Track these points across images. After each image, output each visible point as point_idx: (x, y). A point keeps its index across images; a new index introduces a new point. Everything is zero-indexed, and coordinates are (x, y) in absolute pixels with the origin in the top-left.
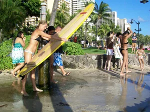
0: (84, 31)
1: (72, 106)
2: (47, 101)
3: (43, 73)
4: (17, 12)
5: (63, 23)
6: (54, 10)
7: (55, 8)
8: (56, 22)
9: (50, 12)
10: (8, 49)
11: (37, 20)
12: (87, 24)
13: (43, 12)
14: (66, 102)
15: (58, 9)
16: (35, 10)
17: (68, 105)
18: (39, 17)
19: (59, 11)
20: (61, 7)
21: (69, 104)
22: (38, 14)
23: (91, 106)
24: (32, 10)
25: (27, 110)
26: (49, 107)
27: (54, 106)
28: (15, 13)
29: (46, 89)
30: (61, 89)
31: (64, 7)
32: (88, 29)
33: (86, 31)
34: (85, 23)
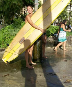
0: (68, 18)
2: (40, 72)
3: (37, 50)
4: (16, 3)
6: (45, 1)
9: (42, 3)
10: (9, 32)
12: (71, 12)
13: (36, 2)
16: (30, 1)
17: (56, 75)
25: (24, 78)
26: (41, 77)
27: (45, 76)
28: (14, 4)
29: (38, 63)
32: (71, 16)
33: (70, 18)
34: (69, 11)
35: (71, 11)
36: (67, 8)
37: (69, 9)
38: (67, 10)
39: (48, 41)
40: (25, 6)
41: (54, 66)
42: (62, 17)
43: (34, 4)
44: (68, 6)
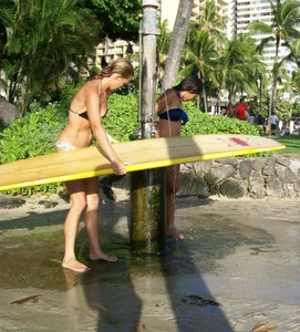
0: (269, 87)
1: (228, 308)
4: (73, 24)
5: (208, 61)
6: (180, 22)
7: (184, 15)
8: (187, 57)
9: (170, 28)
10: (42, 136)
11: (130, 50)
12: (280, 64)
13: (149, 26)
15: (193, 19)
16: (124, 19)
17: (216, 304)
18: (136, 41)
19: (197, 26)
20: (202, 13)
21: (218, 299)
22: (132, 34)
24: (117, 19)
26: (161, 309)
28: (67, 29)
29: (151, 255)
30: (196, 254)
31: (210, 13)
32: (279, 79)
33: (275, 85)
34: (273, 61)
35: (279, 61)
36: (265, 49)
37: (272, 52)
38: (265, 55)
39: (190, 173)
40: (107, 38)
41: (211, 268)
42: (246, 84)
43: (140, 32)
44: (270, 42)
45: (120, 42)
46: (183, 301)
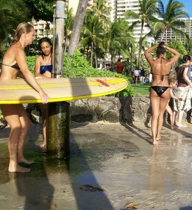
0: (137, 53)
1: (109, 193)
2: (62, 182)
3: (56, 129)
4: (11, 10)
5: (98, 36)
6: (81, 10)
7: (83, 6)
8: (85, 32)
9: (74, 13)
11: (48, 27)
12: (143, 39)
13: (60, 12)
14: (98, 185)
15: (89, 8)
16: (44, 7)
17: (102, 190)
18: (52, 21)
19: (92, 13)
20: (95, 4)
21: (103, 187)
22: (49, 17)
23: (143, 193)
24: (40, 7)
26: (66, 194)
28: (6, 12)
30: (89, 159)
31: (100, 6)
32: (143, 48)
33: (140, 52)
34: (139, 36)
35: (143, 36)
36: (134, 28)
37: (139, 30)
38: (134, 32)
39: (86, 107)
40: (33, 19)
42: (122, 50)
43: (54, 16)
44: (138, 24)
45: (41, 22)
46: (81, 188)
